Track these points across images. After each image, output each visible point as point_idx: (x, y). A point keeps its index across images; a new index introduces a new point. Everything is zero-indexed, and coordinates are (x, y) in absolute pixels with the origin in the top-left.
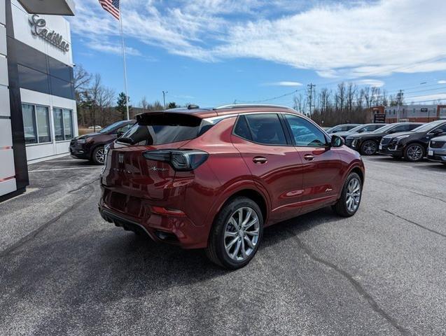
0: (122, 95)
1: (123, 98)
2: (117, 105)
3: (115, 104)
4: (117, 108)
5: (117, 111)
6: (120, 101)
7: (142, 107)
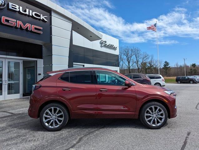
0: (166, 62)
1: (167, 64)
2: (163, 67)
3: (162, 66)
4: (163, 68)
5: (163, 70)
6: (165, 65)
7: (176, 66)
